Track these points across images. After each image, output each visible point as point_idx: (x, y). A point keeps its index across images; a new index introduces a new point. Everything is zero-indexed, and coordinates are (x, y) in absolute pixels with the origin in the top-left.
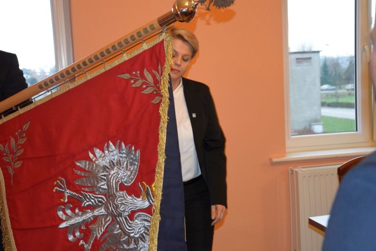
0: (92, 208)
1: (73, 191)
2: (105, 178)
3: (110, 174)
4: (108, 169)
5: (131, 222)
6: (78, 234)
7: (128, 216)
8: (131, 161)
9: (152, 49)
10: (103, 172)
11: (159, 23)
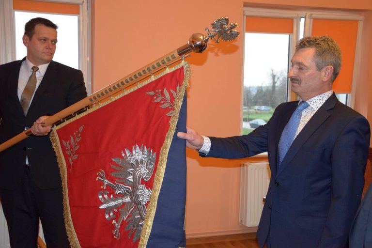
0: (122, 195)
1: (110, 181)
2: (132, 173)
3: (135, 170)
4: (135, 166)
6: (111, 214)
7: (146, 205)
8: (150, 161)
9: (173, 73)
10: (131, 168)
11: (178, 53)
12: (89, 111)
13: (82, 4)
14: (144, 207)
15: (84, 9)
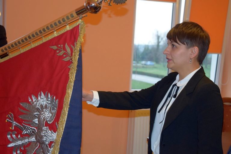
1: (18, 123)
2: (37, 116)
3: (40, 114)
4: (40, 110)
5: (49, 149)
6: (19, 152)
7: (48, 144)
8: (53, 106)
9: (72, 31)
10: (36, 112)
11: (76, 13)
14: (47, 146)
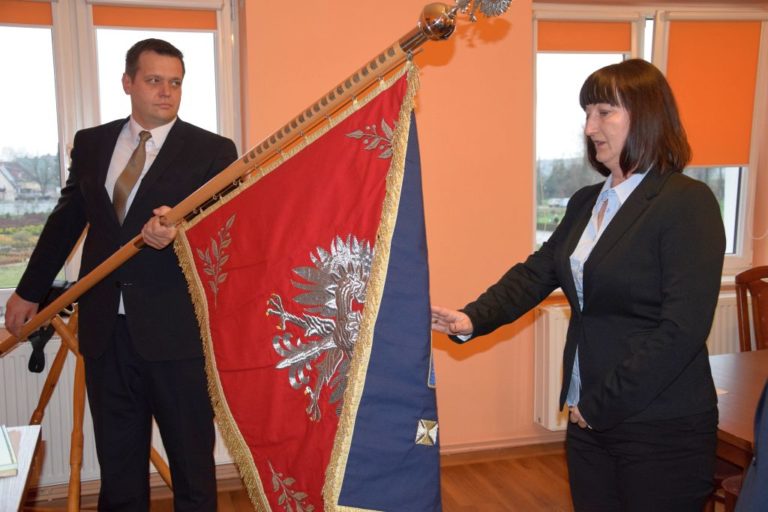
0: (318, 338)
1: (293, 314)
2: (334, 292)
3: (340, 286)
4: (338, 278)
6: (301, 376)
10: (331, 284)
12: (244, 186)
13: (221, 10)
15: (225, 18)
